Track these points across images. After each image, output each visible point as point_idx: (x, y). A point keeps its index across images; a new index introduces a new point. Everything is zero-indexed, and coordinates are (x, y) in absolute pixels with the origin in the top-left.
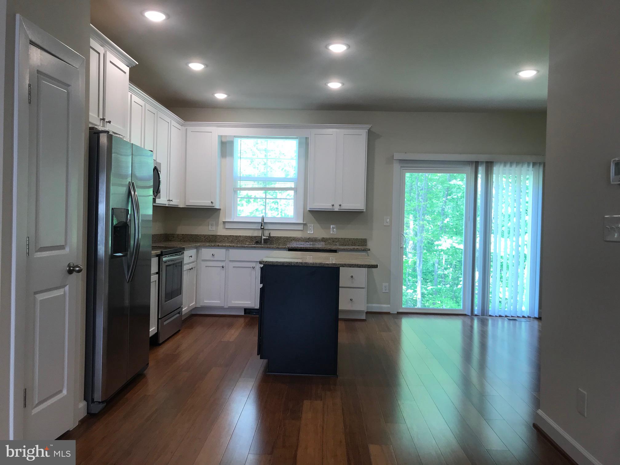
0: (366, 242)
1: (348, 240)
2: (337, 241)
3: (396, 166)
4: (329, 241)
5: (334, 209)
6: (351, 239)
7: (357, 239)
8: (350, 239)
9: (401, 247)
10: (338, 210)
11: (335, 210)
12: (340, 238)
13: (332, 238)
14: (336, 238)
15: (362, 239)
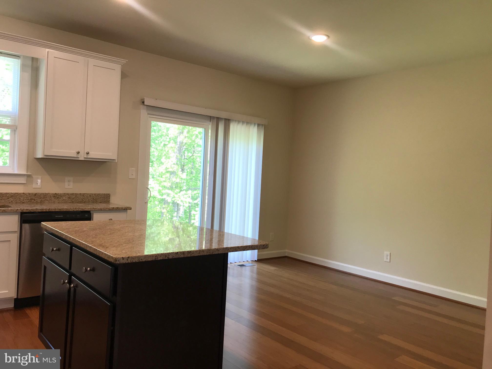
0: (110, 198)
1: (88, 195)
2: (74, 197)
3: (144, 112)
4: (64, 198)
5: (79, 157)
6: (92, 194)
7: (100, 194)
8: (90, 195)
9: (145, 202)
10: (83, 159)
11: (80, 159)
12: (78, 194)
13: (68, 194)
14: (73, 194)
15: (104, 194)
